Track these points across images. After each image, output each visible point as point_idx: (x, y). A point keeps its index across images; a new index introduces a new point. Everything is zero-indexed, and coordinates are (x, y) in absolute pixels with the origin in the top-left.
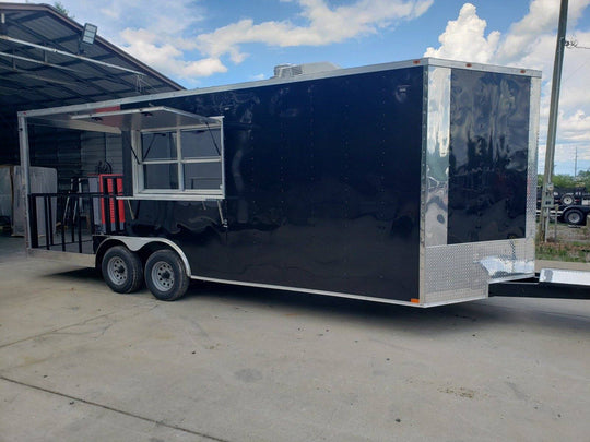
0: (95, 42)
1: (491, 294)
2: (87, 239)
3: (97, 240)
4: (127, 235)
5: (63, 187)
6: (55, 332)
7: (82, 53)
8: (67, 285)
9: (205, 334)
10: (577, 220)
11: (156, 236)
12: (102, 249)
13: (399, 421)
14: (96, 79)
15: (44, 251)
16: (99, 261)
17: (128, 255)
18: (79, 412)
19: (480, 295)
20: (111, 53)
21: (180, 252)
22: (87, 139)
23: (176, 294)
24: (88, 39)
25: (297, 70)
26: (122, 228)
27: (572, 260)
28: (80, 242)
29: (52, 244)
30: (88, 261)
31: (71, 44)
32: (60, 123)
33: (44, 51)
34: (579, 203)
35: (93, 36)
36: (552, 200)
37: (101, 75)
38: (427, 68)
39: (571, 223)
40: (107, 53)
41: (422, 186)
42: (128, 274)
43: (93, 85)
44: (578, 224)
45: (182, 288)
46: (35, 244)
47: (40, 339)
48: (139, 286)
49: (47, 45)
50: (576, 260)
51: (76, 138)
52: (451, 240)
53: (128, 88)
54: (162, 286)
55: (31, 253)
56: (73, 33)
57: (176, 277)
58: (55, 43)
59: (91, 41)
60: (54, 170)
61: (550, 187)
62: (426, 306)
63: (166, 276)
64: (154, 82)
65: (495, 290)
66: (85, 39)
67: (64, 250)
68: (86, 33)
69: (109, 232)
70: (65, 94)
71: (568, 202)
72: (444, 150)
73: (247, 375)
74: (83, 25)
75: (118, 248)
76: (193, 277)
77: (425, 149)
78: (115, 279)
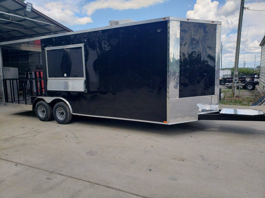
0: (32, 11)
1: (199, 119)
2: (29, 98)
3: (33, 99)
4: (45, 96)
5: (22, 76)
6: (13, 137)
7: (26, 16)
8: (21, 118)
9: (77, 137)
10: (251, 88)
11: (57, 96)
12: (35, 102)
13: (150, 170)
14: (34, 27)
15: (11, 103)
16: (34, 108)
17: (46, 105)
18: (19, 168)
19: (194, 119)
20: (40, 16)
21: (67, 103)
22: (31, 55)
23: (67, 121)
24: (28, 9)
25: (117, 23)
26: (44, 93)
27: (244, 105)
28: (26, 100)
29: (14, 101)
30: (29, 108)
31: (21, 12)
32: (17, 48)
33: (10, 15)
34: (253, 80)
35: (30, 8)
36: (238, 79)
37: (36, 26)
38: (169, 21)
39: (248, 89)
40: (37, 16)
41: (168, 73)
42: (47, 113)
43: (33, 30)
44: (252, 89)
45: (69, 118)
46: (7, 101)
47: (6, 140)
48: (51, 118)
49: (11, 13)
50: (246, 105)
51: (27, 54)
52: (181, 96)
53: (48, 31)
54: (60, 118)
55: (5, 105)
56: (21, 7)
57: (66, 114)
58: (14, 12)
59: (30, 11)
60: (17, 69)
61: (237, 73)
62: (170, 124)
63: (62, 113)
64: (60, 29)
65: (201, 117)
66: (27, 10)
67: (19, 103)
68: (27, 7)
69: (38, 95)
70: (20, 35)
71: (248, 80)
72: (177, 57)
73: (91, 153)
74: (26, 3)
75: (42, 102)
76: (73, 114)
77: (169, 57)
78: (41, 115)
